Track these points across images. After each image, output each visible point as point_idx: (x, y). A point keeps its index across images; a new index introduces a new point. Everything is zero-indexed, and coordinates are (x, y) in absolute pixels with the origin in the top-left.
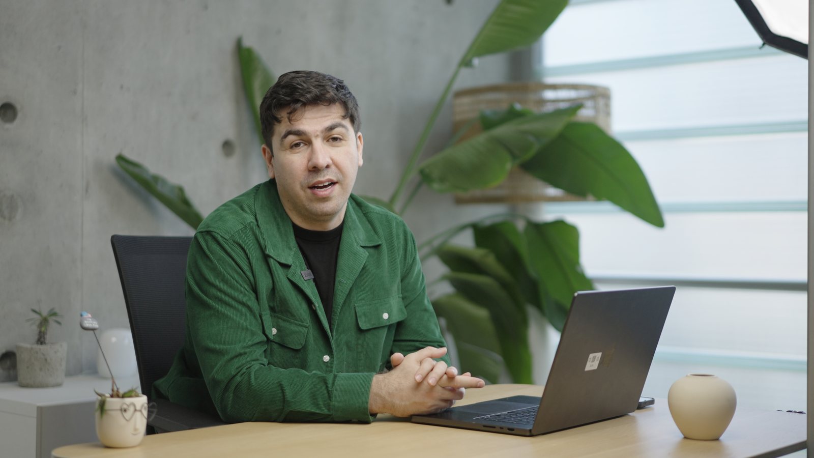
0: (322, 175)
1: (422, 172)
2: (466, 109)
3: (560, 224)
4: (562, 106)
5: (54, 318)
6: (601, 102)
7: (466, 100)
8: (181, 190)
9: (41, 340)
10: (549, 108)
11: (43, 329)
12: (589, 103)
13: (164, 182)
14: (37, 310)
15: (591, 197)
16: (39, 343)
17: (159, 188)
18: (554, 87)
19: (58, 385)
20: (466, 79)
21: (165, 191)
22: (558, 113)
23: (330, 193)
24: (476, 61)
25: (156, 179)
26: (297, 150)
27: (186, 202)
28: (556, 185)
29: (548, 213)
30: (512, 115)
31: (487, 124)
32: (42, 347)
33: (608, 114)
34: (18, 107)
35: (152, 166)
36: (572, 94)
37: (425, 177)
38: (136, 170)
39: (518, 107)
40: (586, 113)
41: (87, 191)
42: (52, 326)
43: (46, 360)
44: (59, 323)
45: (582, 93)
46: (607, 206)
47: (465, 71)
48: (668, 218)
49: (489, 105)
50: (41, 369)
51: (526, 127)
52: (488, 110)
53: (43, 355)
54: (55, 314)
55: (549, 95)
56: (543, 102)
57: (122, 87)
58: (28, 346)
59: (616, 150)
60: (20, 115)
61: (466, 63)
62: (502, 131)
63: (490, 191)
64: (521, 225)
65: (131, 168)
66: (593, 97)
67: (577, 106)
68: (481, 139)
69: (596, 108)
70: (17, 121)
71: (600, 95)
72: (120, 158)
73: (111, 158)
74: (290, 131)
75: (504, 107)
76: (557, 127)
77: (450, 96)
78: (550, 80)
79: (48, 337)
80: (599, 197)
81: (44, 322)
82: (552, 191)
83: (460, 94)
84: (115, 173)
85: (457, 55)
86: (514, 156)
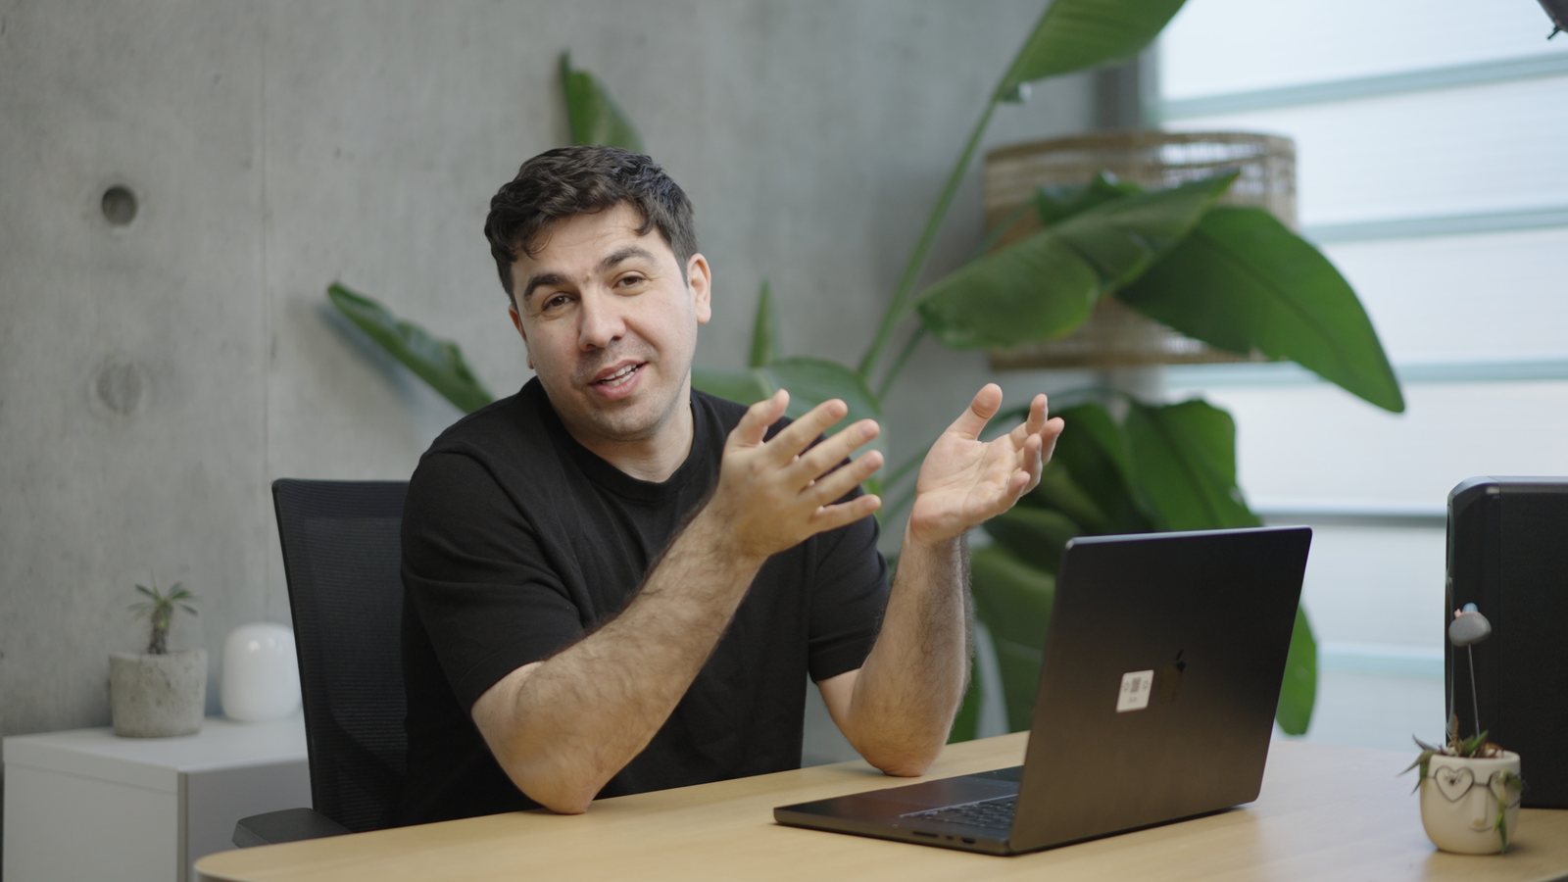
0: (610, 355)
1: (922, 309)
2: (1009, 184)
3: (1197, 408)
4: (1197, 175)
5: (181, 602)
6: (1276, 165)
7: (1008, 168)
8: (454, 350)
9: (157, 646)
10: (1174, 180)
11: (162, 624)
12: (1253, 171)
13: (421, 335)
14: (150, 587)
15: (1256, 354)
16: (154, 650)
17: (412, 347)
18: (1183, 139)
19: (191, 733)
20: (1010, 126)
21: (424, 353)
22: (1190, 189)
23: (632, 388)
24: (1026, 90)
25: (405, 329)
26: (555, 311)
27: (465, 375)
28: (1188, 332)
29: (1175, 386)
30: (1100, 195)
31: (1050, 212)
32: (161, 660)
33: (1291, 190)
34: (139, 193)
35: (399, 305)
36: (1218, 152)
37: (930, 319)
38: (367, 314)
39: (1111, 178)
40: (1246, 190)
41: (273, 354)
42: (179, 616)
43: (168, 685)
44: (192, 612)
45: (1238, 151)
46: (1290, 371)
47: (1004, 111)
48: (1410, 393)
49: (1056, 175)
50: (159, 703)
51: (1125, 218)
52: (1050, 185)
53: (163, 674)
54: (182, 595)
55: (1174, 154)
56: (1161, 168)
57: (338, 153)
58: (133, 657)
59: (1308, 261)
60: (142, 210)
61: (1007, 93)
62: (1077, 227)
63: (1056, 346)
64: (1119, 411)
65: (358, 310)
66: (1260, 159)
67: (1225, 175)
68: (1038, 242)
69: (1265, 180)
70: (137, 222)
71: (1276, 154)
72: (337, 291)
73: (318, 292)
74: (537, 278)
75: (1084, 179)
76: (1189, 216)
77: (976, 160)
78: (1175, 125)
79: (171, 642)
80: (1274, 354)
81: (163, 610)
82: (1179, 344)
83: (996, 156)
84: (328, 320)
85: (990, 79)
86: (1103, 275)
